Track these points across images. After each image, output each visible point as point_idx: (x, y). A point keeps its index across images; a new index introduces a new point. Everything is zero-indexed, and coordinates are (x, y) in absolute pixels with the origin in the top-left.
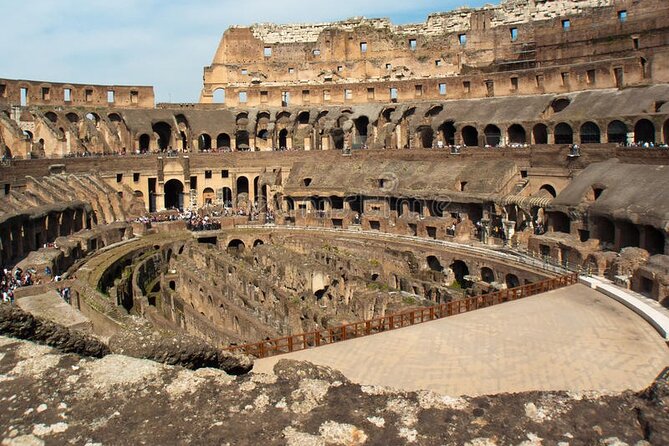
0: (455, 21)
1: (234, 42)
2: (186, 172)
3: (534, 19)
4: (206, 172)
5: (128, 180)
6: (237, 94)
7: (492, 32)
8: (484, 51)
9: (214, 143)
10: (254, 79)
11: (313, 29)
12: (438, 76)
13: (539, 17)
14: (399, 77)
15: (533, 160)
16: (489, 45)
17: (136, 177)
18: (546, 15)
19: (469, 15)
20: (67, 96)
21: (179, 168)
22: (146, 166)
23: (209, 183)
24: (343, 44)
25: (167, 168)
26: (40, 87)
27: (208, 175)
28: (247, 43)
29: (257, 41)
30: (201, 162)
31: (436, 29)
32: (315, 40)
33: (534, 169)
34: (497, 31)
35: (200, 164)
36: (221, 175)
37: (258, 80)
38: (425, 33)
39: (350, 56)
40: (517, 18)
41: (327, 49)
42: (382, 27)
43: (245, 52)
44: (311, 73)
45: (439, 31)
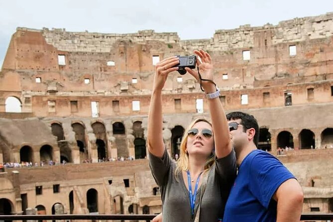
0: (239, 38)
1: (26, 46)
2: (16, 187)
3: (311, 38)
4: (37, 188)
6: (45, 104)
7: (273, 49)
8: (267, 65)
9: (36, 155)
10: (50, 88)
11: (106, 39)
12: (226, 89)
13: (315, 36)
14: (191, 89)
16: (271, 60)
18: (321, 34)
19: (251, 33)
21: (9, 185)
23: (41, 200)
24: (136, 56)
27: (39, 191)
28: (39, 48)
29: (50, 47)
30: (31, 177)
31: (222, 45)
32: (108, 50)
34: (278, 48)
35: (30, 179)
36: (52, 190)
37: (55, 89)
38: (212, 49)
39: (144, 68)
40: (295, 36)
41: (121, 60)
42: (171, 41)
43: (38, 57)
44: (107, 84)
45: (224, 47)
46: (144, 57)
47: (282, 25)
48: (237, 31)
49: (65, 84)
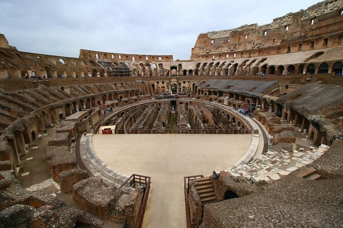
0: (285, 20)
1: (202, 39)
2: (177, 82)
3: (324, 13)
5: (160, 83)
7: (301, 23)
8: (296, 32)
9: (187, 73)
11: (228, 32)
13: (327, 11)
14: (258, 47)
15: (292, 81)
16: (299, 29)
17: (163, 83)
18: (331, 10)
19: (291, 17)
20: (147, 59)
21: (176, 80)
22: (166, 80)
23: (185, 85)
24: (238, 36)
25: (172, 80)
26: (138, 56)
27: (184, 82)
28: (205, 39)
29: (209, 38)
32: (228, 36)
33: (291, 85)
34: (304, 22)
35: (182, 79)
36: (188, 83)
37: (208, 52)
38: (271, 28)
39: (240, 41)
40: (316, 14)
41: (233, 39)
42: (254, 28)
43: (204, 42)
44: (226, 48)
45: (277, 26)
46: (241, 37)
47: (309, 9)
48: (284, 17)
49: (212, 50)
